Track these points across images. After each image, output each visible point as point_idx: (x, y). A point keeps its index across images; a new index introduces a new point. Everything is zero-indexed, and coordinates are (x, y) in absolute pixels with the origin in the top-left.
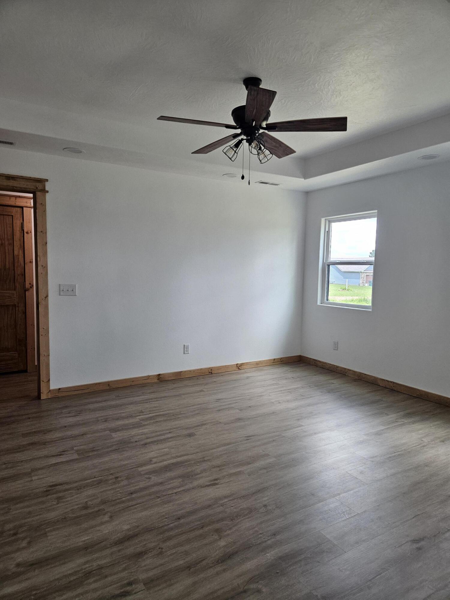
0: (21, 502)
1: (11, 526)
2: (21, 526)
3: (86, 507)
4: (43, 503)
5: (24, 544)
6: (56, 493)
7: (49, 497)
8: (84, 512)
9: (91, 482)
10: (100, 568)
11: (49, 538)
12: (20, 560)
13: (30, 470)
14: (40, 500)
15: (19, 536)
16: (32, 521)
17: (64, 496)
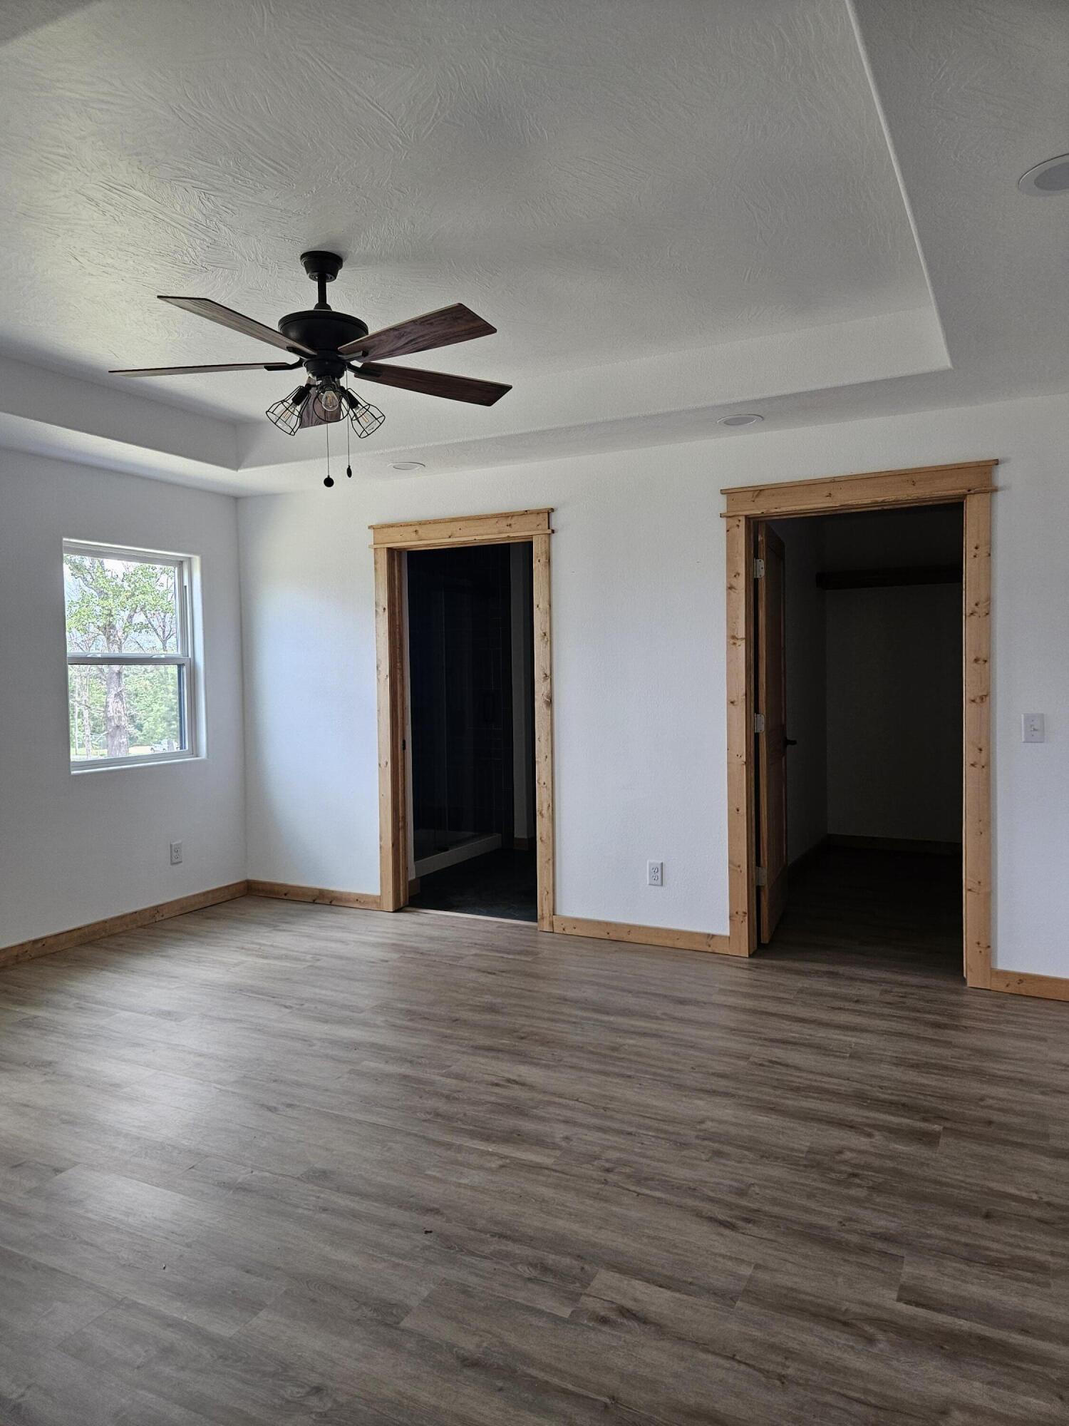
0: (811, 1226)
1: (853, 1192)
2: (839, 1183)
3: (718, 1153)
4: (775, 1202)
5: (848, 1155)
6: (738, 1207)
7: (755, 1206)
8: (726, 1149)
9: (658, 1190)
10: (775, 1088)
11: (808, 1144)
12: (864, 1140)
13: (739, 1304)
14: (776, 1210)
15: (850, 1170)
16: (815, 1180)
17: (730, 1192)
